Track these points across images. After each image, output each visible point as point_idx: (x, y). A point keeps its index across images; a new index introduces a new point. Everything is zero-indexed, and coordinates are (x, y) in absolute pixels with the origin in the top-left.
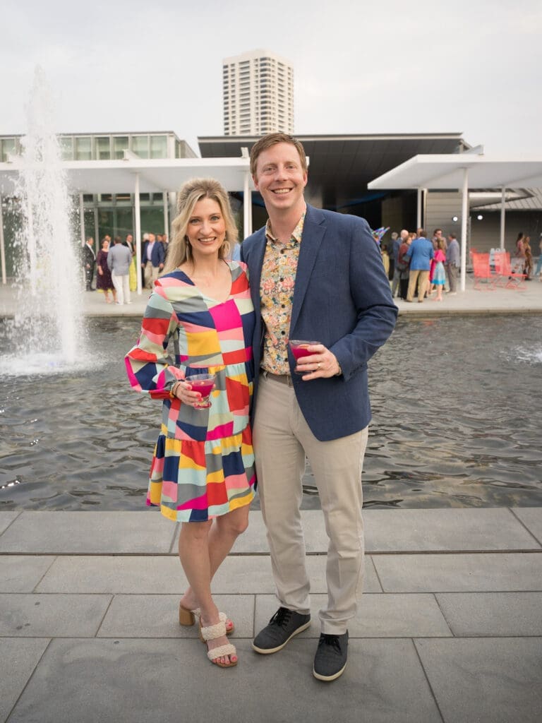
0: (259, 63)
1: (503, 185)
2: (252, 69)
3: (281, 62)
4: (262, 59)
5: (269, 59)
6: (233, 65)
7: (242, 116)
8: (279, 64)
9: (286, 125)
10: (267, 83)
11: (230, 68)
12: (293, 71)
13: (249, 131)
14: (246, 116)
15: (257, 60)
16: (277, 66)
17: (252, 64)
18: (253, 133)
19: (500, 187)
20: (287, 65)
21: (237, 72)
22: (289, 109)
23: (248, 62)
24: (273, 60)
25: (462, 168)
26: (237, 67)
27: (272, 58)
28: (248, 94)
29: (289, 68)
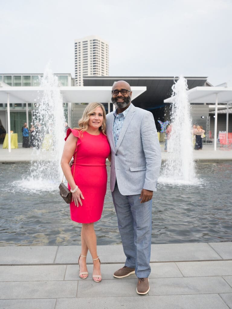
0: (92, 42)
1: (228, 102)
2: (89, 45)
3: (103, 42)
4: (94, 40)
5: (97, 40)
6: (79, 43)
7: (84, 67)
8: (102, 43)
9: (105, 72)
10: (96, 52)
11: (78, 44)
12: (108, 46)
13: (87, 74)
14: (85, 67)
15: (91, 41)
16: (101, 44)
17: (89, 43)
18: (89, 75)
19: (226, 103)
20: (106, 43)
21: (82, 46)
22: (107, 64)
23: (87, 41)
24: (99, 41)
25: (215, 93)
26: (82, 44)
27: (98, 40)
28: (87, 57)
29: (107, 45)
